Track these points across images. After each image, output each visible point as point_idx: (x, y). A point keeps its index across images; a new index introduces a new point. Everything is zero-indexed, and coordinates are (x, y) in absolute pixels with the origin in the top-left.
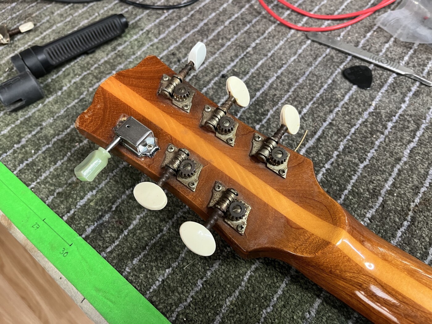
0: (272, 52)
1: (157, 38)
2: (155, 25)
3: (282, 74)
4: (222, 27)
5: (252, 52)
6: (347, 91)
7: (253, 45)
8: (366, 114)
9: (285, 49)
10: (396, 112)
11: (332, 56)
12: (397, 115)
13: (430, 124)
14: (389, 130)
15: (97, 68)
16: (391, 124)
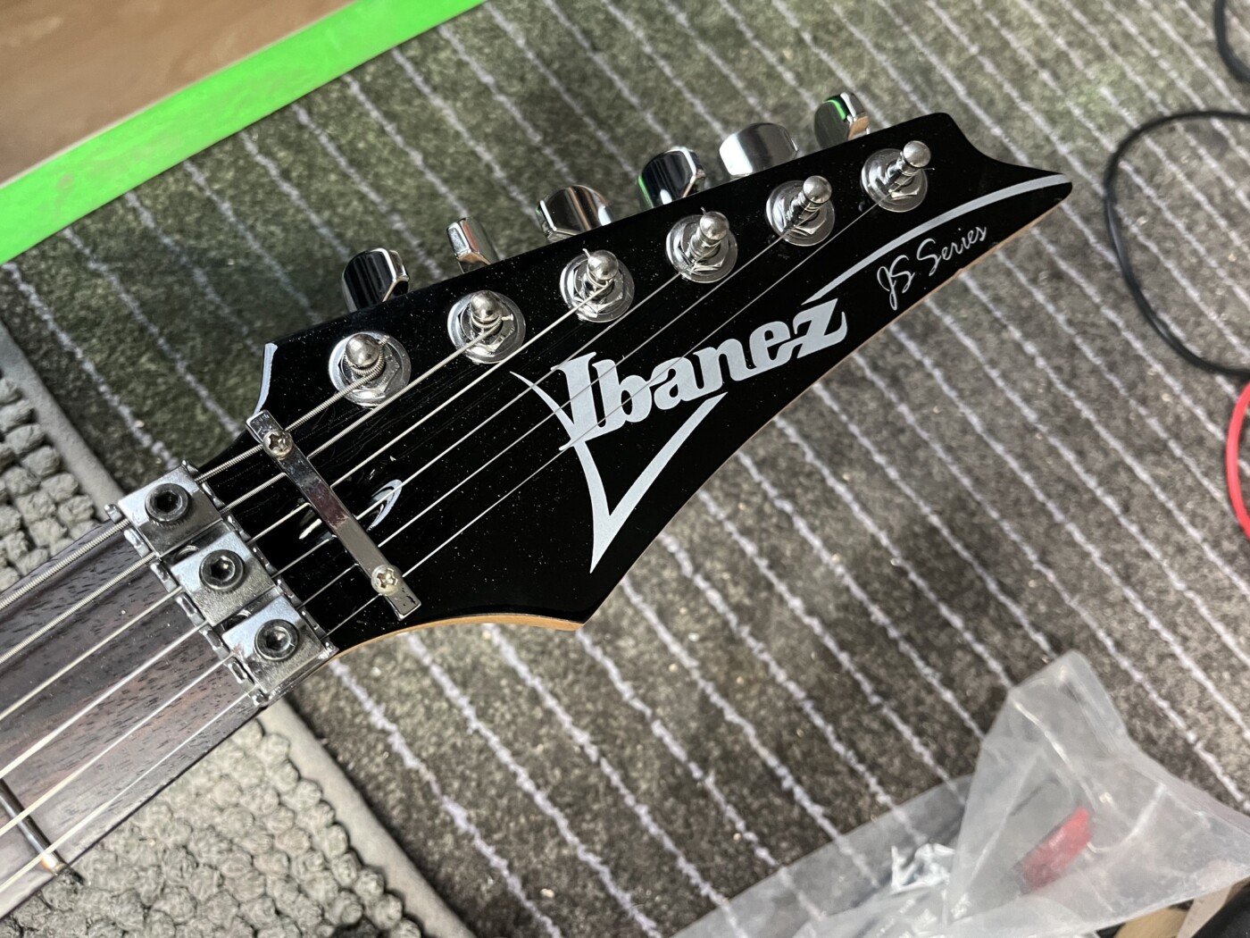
0: (1000, 383)
1: (1071, 152)
3: (930, 376)
4: (1097, 300)
5: (1005, 335)
7: (1030, 348)
8: (787, 507)
9: (1009, 416)
10: (780, 577)
11: (973, 514)
12: (771, 576)
13: (737, 637)
14: (736, 536)
15: (988, 22)
16: (750, 548)
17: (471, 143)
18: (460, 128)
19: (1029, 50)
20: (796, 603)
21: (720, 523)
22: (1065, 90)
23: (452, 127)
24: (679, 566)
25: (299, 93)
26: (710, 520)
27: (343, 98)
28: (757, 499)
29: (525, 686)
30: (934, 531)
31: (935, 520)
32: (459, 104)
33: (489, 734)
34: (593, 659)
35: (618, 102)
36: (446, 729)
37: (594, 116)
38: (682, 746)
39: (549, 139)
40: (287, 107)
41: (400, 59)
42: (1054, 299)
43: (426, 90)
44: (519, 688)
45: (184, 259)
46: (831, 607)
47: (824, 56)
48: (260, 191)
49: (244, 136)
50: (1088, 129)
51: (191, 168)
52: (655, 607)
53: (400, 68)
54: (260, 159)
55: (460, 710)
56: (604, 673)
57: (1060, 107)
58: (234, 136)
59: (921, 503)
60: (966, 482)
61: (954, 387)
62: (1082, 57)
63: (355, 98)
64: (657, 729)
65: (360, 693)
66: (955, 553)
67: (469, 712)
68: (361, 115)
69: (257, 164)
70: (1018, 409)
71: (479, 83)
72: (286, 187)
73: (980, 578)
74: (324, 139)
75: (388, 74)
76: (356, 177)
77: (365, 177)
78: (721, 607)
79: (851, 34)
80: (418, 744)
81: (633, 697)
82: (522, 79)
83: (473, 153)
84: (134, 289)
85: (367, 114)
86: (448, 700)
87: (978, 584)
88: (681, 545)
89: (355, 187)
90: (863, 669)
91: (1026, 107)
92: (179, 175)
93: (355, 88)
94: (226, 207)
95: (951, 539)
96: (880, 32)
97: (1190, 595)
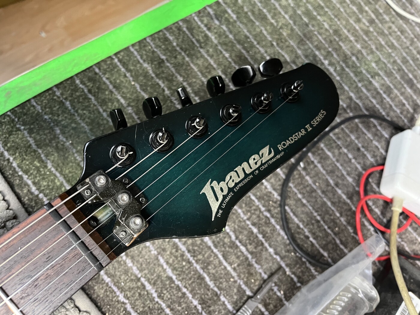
0: (340, 168)
1: (362, 86)
2: (377, 88)
3: (316, 166)
4: (372, 138)
5: (341, 151)
6: (293, 210)
7: (350, 156)
8: (268, 215)
9: (343, 180)
10: (266, 241)
11: (331, 215)
12: (263, 240)
13: (251, 264)
14: (251, 226)
15: (335, 40)
16: (255, 230)
17: (157, 80)
18: (153, 75)
19: (348, 49)
20: (271, 250)
21: (244, 221)
22: (360, 64)
23: (150, 75)
24: (230, 237)
25: (96, 62)
26: (241, 220)
27: (111, 64)
28: (257, 212)
29: (175, 285)
30: (318, 222)
31: (319, 218)
32: (153, 66)
33: (162, 303)
34: (199, 273)
35: (209, 67)
36: (147, 301)
37: (201, 72)
38: (231, 305)
39: (185, 79)
40: (91, 67)
41: (132, 49)
42: (357, 138)
43: (141, 61)
44: (173, 285)
45: (52, 124)
46: (283, 252)
47: (280, 51)
48: (81, 98)
49: (75, 78)
50: (368, 78)
51: (55, 89)
52: (222, 253)
53: (132, 53)
54: (81, 86)
55: (152, 294)
56: (203, 279)
57: (359, 70)
58: (71, 78)
59: (313, 211)
60: (329, 204)
61: (324, 169)
62: (366, 52)
63: (116, 64)
64: (222, 298)
65: (115, 289)
66: (325, 230)
67: (155, 295)
68: (118, 70)
69: (80, 88)
70: (346, 178)
71: (160, 59)
72: (90, 96)
73: (334, 239)
74: (104, 79)
75: (128, 56)
76: (116, 93)
77: (119, 93)
78: (246, 253)
79: (290, 43)
80: (136, 308)
81: (214, 287)
82: (176, 57)
83: (158, 84)
84: (33, 135)
85: (120, 70)
86: (147, 291)
87: (333, 242)
88: (231, 230)
89: (116, 96)
90: (294, 273)
91: (347, 70)
92: (50, 92)
93: (116, 60)
94: (68, 104)
95: (324, 224)
96: (299, 43)
97: (403, 243)
